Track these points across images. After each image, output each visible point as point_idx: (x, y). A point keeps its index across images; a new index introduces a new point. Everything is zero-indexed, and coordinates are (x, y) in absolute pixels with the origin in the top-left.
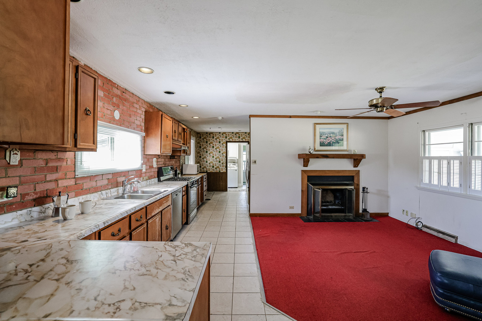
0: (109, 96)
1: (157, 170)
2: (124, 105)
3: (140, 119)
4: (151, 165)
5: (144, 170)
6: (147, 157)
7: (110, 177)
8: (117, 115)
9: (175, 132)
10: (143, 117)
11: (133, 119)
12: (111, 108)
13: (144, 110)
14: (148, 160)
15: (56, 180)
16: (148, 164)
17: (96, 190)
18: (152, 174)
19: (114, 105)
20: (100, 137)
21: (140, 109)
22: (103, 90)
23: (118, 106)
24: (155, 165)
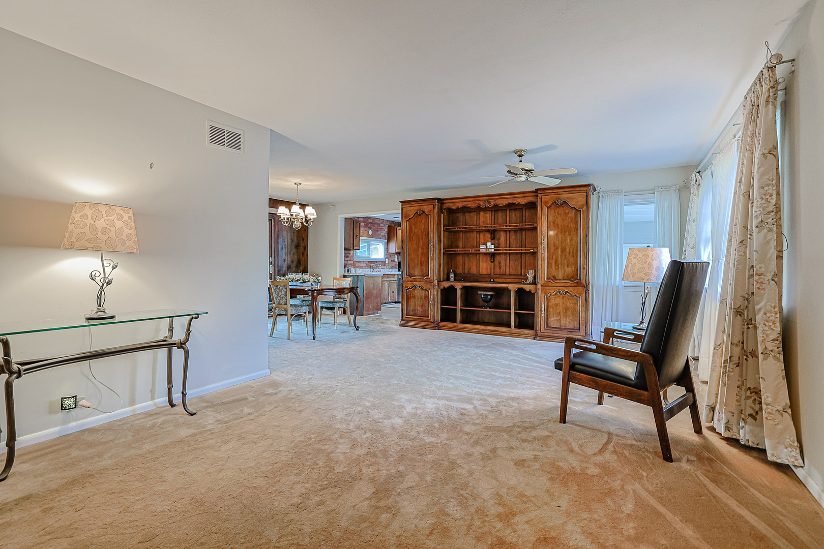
0: (366, 226)
1: (397, 264)
2: (374, 226)
3: (384, 232)
4: (392, 259)
5: (387, 262)
6: (388, 254)
8: (370, 232)
10: (387, 230)
11: (379, 233)
12: (367, 229)
13: (387, 226)
14: (390, 256)
15: (348, 261)
16: (390, 258)
18: (394, 265)
19: (369, 228)
21: (385, 225)
22: (363, 222)
23: (371, 228)
24: (396, 260)
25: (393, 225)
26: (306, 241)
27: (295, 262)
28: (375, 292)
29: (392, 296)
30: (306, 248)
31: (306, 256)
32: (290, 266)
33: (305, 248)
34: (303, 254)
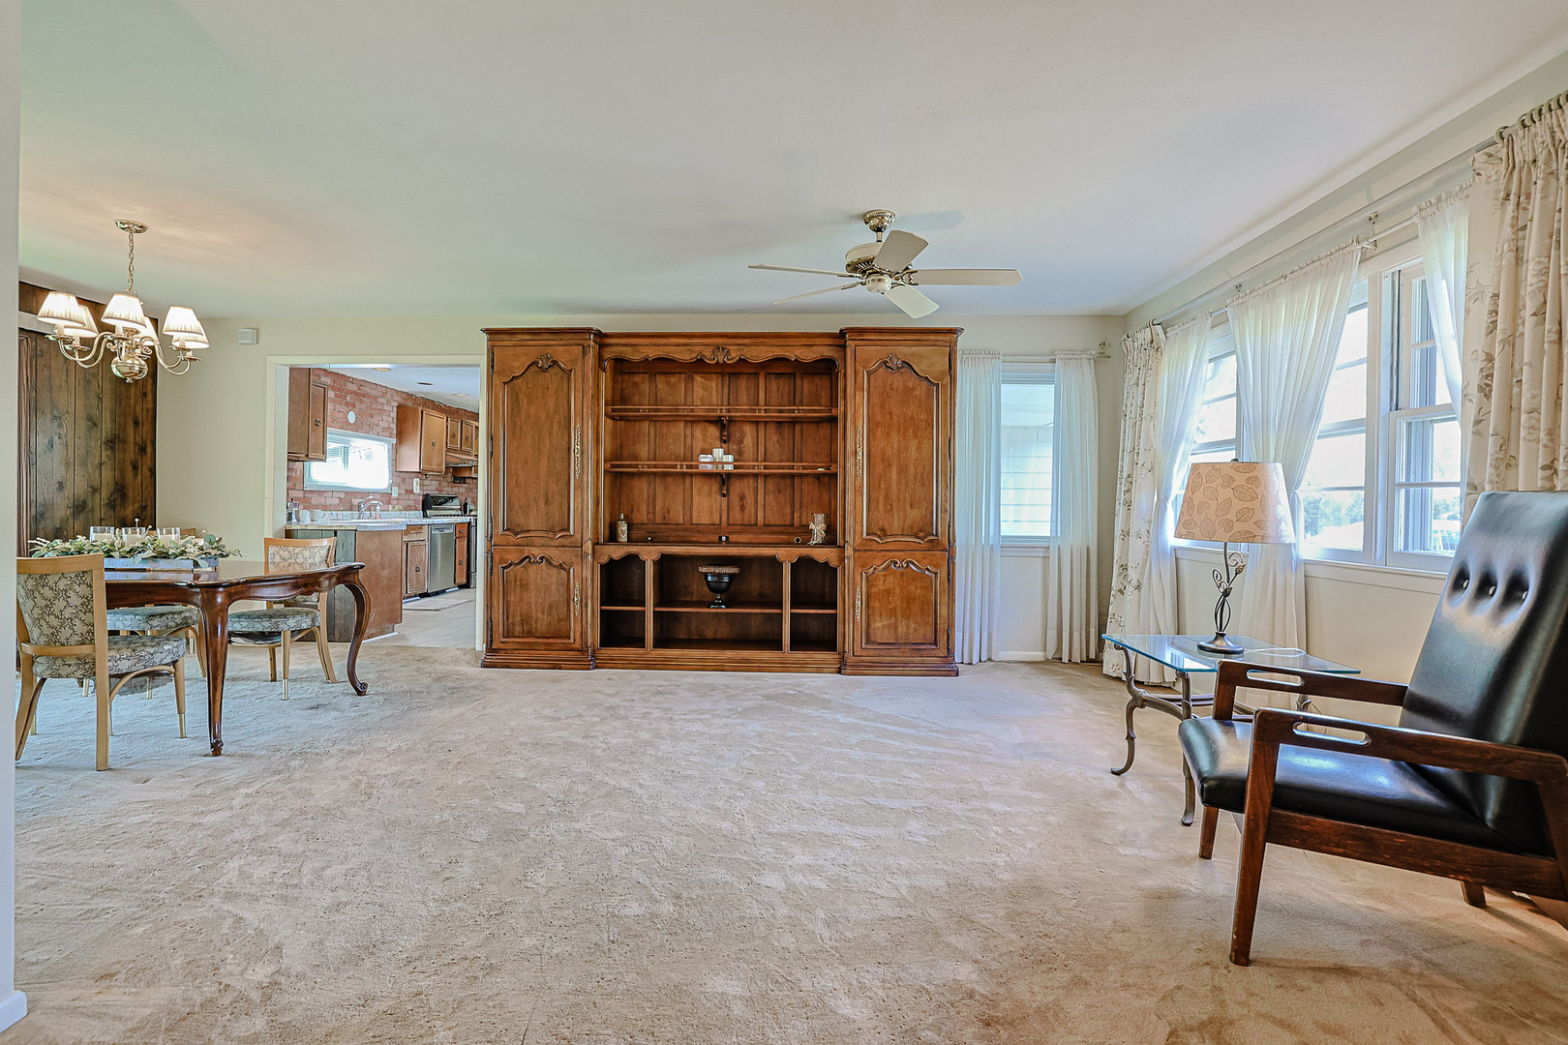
0: (341, 396)
1: (421, 498)
2: (361, 402)
3: (389, 419)
4: (409, 488)
5: (395, 495)
6: (398, 475)
7: (342, 496)
8: (352, 417)
9: (454, 436)
10: (394, 415)
11: (376, 419)
12: (344, 409)
13: (396, 404)
14: (404, 480)
16: (402, 486)
17: (325, 508)
18: (412, 503)
19: (347, 404)
20: (330, 446)
21: (388, 402)
22: (334, 389)
23: (354, 406)
24: (417, 489)
25: (409, 403)
26: (147, 427)
27: (105, 493)
28: (385, 573)
29: (414, 578)
30: (147, 448)
31: (147, 473)
32: (84, 502)
33: (143, 450)
34: (135, 467)
